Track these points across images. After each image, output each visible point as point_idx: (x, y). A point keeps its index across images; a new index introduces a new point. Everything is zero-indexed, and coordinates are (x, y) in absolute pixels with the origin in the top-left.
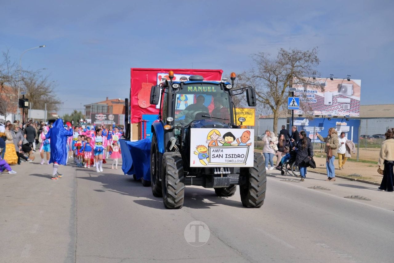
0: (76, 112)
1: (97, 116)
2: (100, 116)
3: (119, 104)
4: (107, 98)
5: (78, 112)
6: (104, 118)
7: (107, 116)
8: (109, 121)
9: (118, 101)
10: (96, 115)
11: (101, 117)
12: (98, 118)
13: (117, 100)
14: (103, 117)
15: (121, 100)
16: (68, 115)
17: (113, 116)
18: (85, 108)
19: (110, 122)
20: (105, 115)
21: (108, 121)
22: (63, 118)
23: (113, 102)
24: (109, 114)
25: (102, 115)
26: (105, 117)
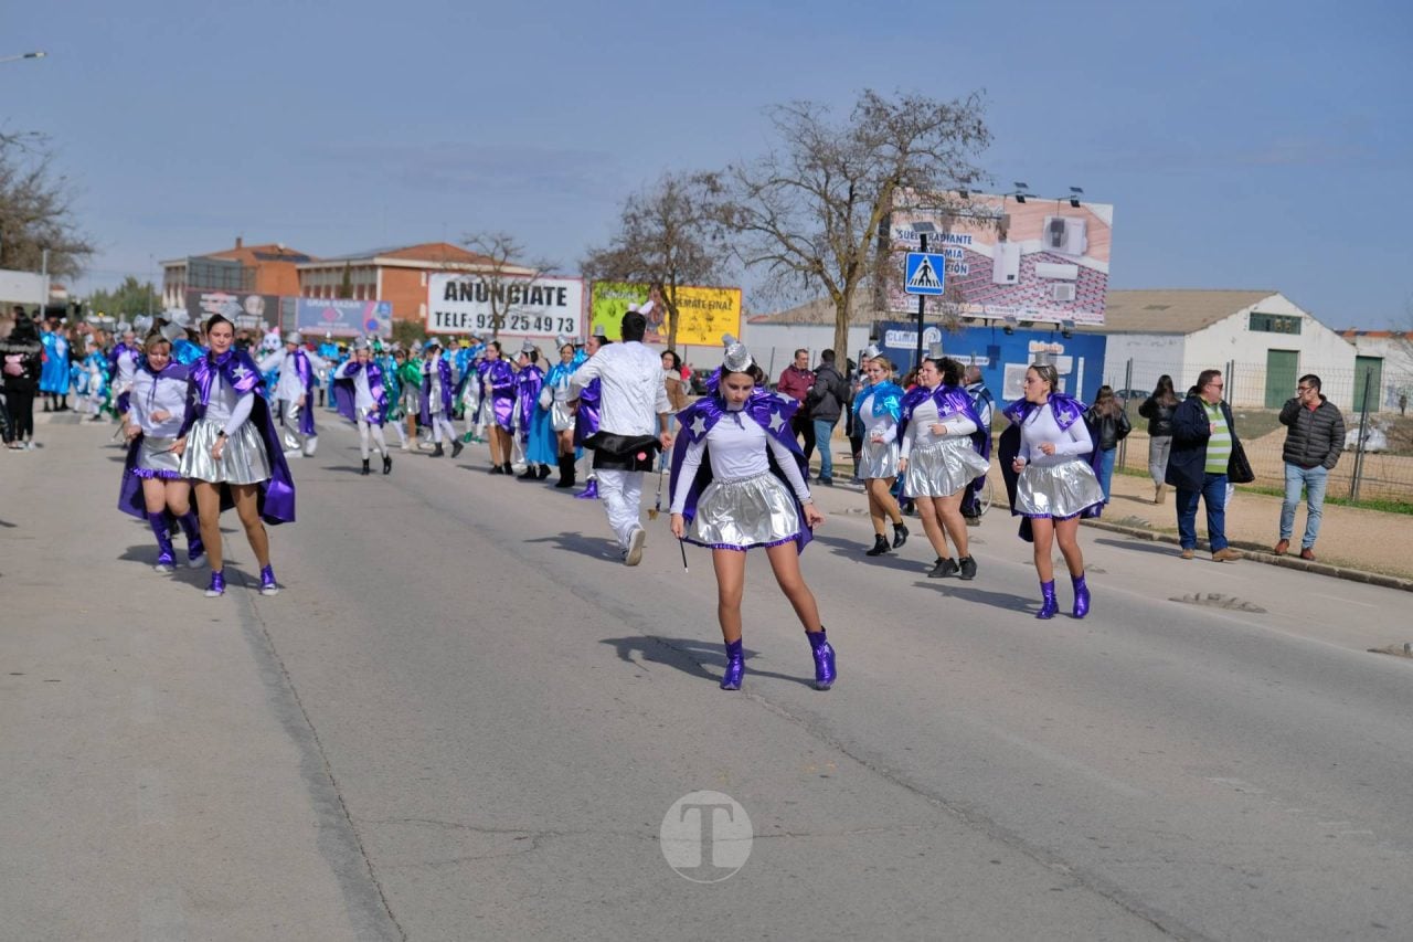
0: (132, 284)
1: (206, 301)
2: (215, 301)
3: (281, 263)
4: (239, 241)
5: (142, 283)
7: (241, 301)
8: (249, 318)
9: (276, 252)
10: (204, 296)
11: (219, 304)
12: (210, 306)
13: (273, 247)
15: (285, 249)
16: (105, 293)
17: (263, 303)
18: (162, 270)
19: (251, 321)
20: (234, 298)
22: (88, 304)
23: (260, 254)
24: (247, 296)
25: (220, 297)
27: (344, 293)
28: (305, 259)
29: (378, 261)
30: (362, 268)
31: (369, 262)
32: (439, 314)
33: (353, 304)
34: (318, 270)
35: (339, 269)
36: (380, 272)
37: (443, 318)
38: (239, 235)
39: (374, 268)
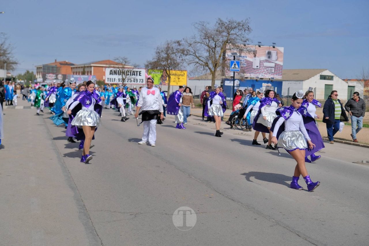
0: (28, 72)
1: (47, 76)
2: (50, 76)
3: (67, 66)
4: (56, 60)
5: (30, 72)
6: (54, 78)
7: (57, 76)
9: (66, 63)
10: (47, 75)
11: (51, 77)
12: (49, 78)
13: (64, 62)
14: (52, 76)
15: (68, 62)
16: (21, 74)
17: (62, 76)
18: (36, 68)
19: (59, 81)
20: (55, 75)
21: (57, 80)
22: (17, 77)
23: (61, 64)
24: (58, 74)
26: (54, 76)
27: (83, 73)
28: (73, 65)
29: (92, 65)
30: (88, 67)
31: (90, 65)
32: (108, 79)
33: (86, 76)
34: (76, 68)
35: (82, 67)
36: (93, 68)
37: (109, 80)
38: (56, 59)
39: (91, 67)
